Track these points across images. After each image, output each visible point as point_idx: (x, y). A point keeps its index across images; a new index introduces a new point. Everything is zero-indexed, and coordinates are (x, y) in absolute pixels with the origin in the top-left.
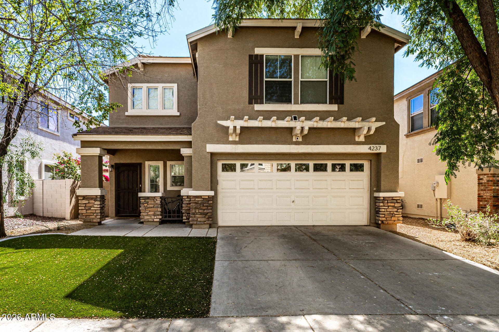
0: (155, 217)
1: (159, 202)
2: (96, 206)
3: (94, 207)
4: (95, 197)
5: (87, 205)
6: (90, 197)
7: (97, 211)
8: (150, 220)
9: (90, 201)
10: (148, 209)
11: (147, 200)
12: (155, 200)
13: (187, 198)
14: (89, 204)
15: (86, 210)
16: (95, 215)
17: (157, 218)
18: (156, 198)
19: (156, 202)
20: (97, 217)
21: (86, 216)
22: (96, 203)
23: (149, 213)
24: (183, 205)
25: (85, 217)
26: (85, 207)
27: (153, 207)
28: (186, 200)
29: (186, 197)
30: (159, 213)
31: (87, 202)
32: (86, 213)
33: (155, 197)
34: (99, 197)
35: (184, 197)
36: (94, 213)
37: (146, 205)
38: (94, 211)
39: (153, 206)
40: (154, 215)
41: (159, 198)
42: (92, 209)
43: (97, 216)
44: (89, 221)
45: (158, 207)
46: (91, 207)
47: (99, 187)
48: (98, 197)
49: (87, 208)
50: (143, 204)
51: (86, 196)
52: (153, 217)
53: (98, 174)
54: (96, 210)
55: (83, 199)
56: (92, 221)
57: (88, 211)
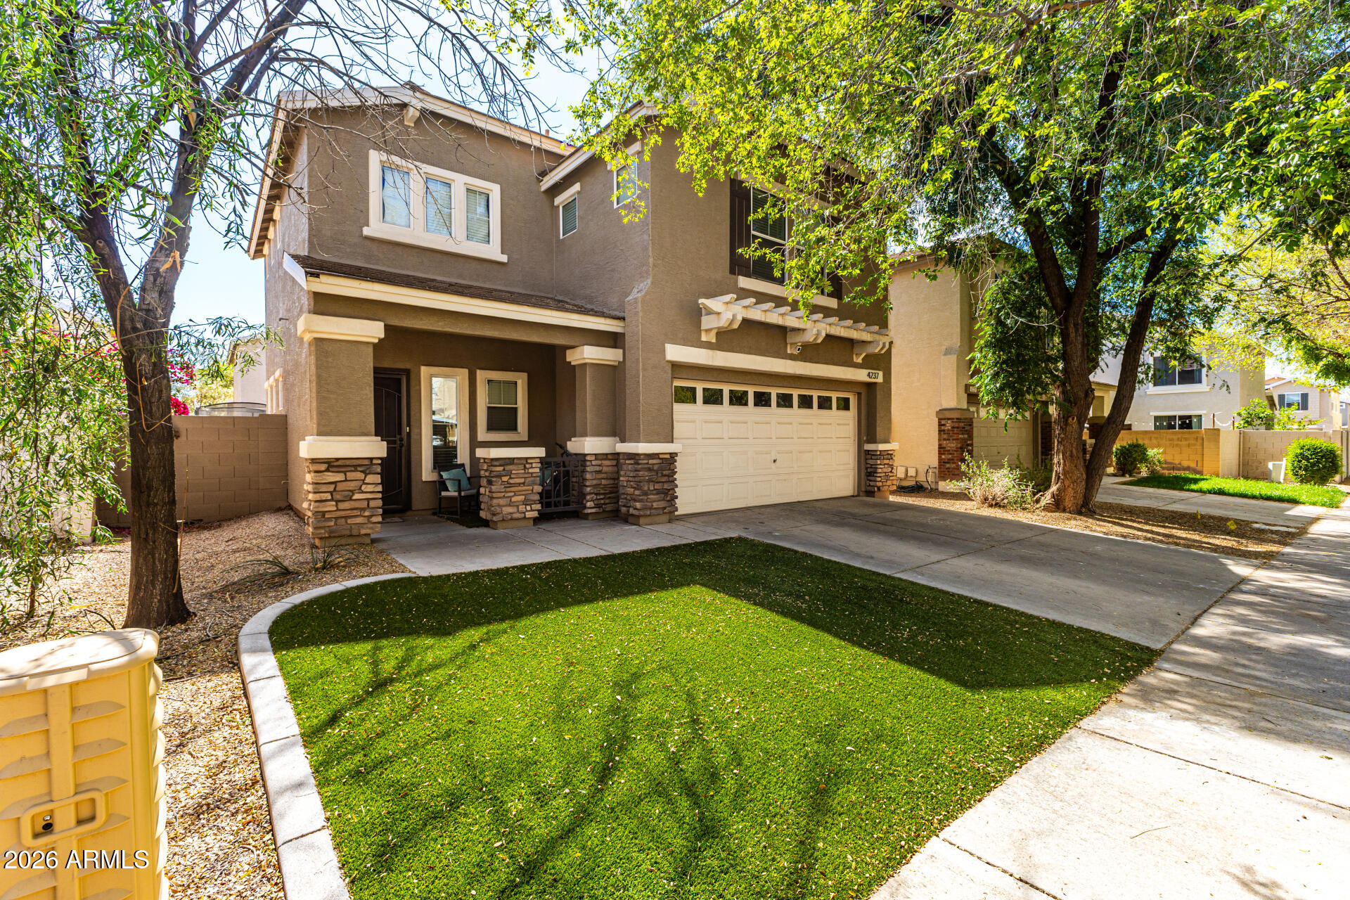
0: (528, 508)
1: (538, 470)
2: (370, 488)
3: (363, 492)
4: (367, 462)
5: (340, 487)
6: (348, 463)
7: (372, 504)
8: (515, 516)
9: (350, 475)
10: (513, 489)
11: (508, 468)
12: (527, 466)
13: (596, 459)
14: (344, 483)
15: (337, 501)
16: (367, 514)
17: (532, 510)
18: (529, 461)
19: (530, 471)
20: (374, 519)
21: (336, 518)
22: (370, 479)
23: (513, 499)
24: (588, 476)
25: (332, 523)
26: (331, 493)
27: (524, 483)
28: (594, 463)
29: (593, 458)
30: (537, 497)
31: (340, 477)
32: (338, 510)
33: (527, 459)
34: (380, 462)
35: (588, 458)
36: (363, 509)
37: (505, 479)
38: (364, 504)
39: (522, 480)
40: (525, 503)
41: (538, 460)
42: (356, 496)
43: (371, 516)
44: (348, 533)
45: (534, 483)
46: (353, 492)
47: (376, 435)
48: (375, 461)
49: (337, 497)
50: (500, 476)
51: (337, 459)
52: (522, 508)
53: (372, 395)
54: (368, 500)
55: (327, 470)
56: (355, 532)
57: (342, 506)
